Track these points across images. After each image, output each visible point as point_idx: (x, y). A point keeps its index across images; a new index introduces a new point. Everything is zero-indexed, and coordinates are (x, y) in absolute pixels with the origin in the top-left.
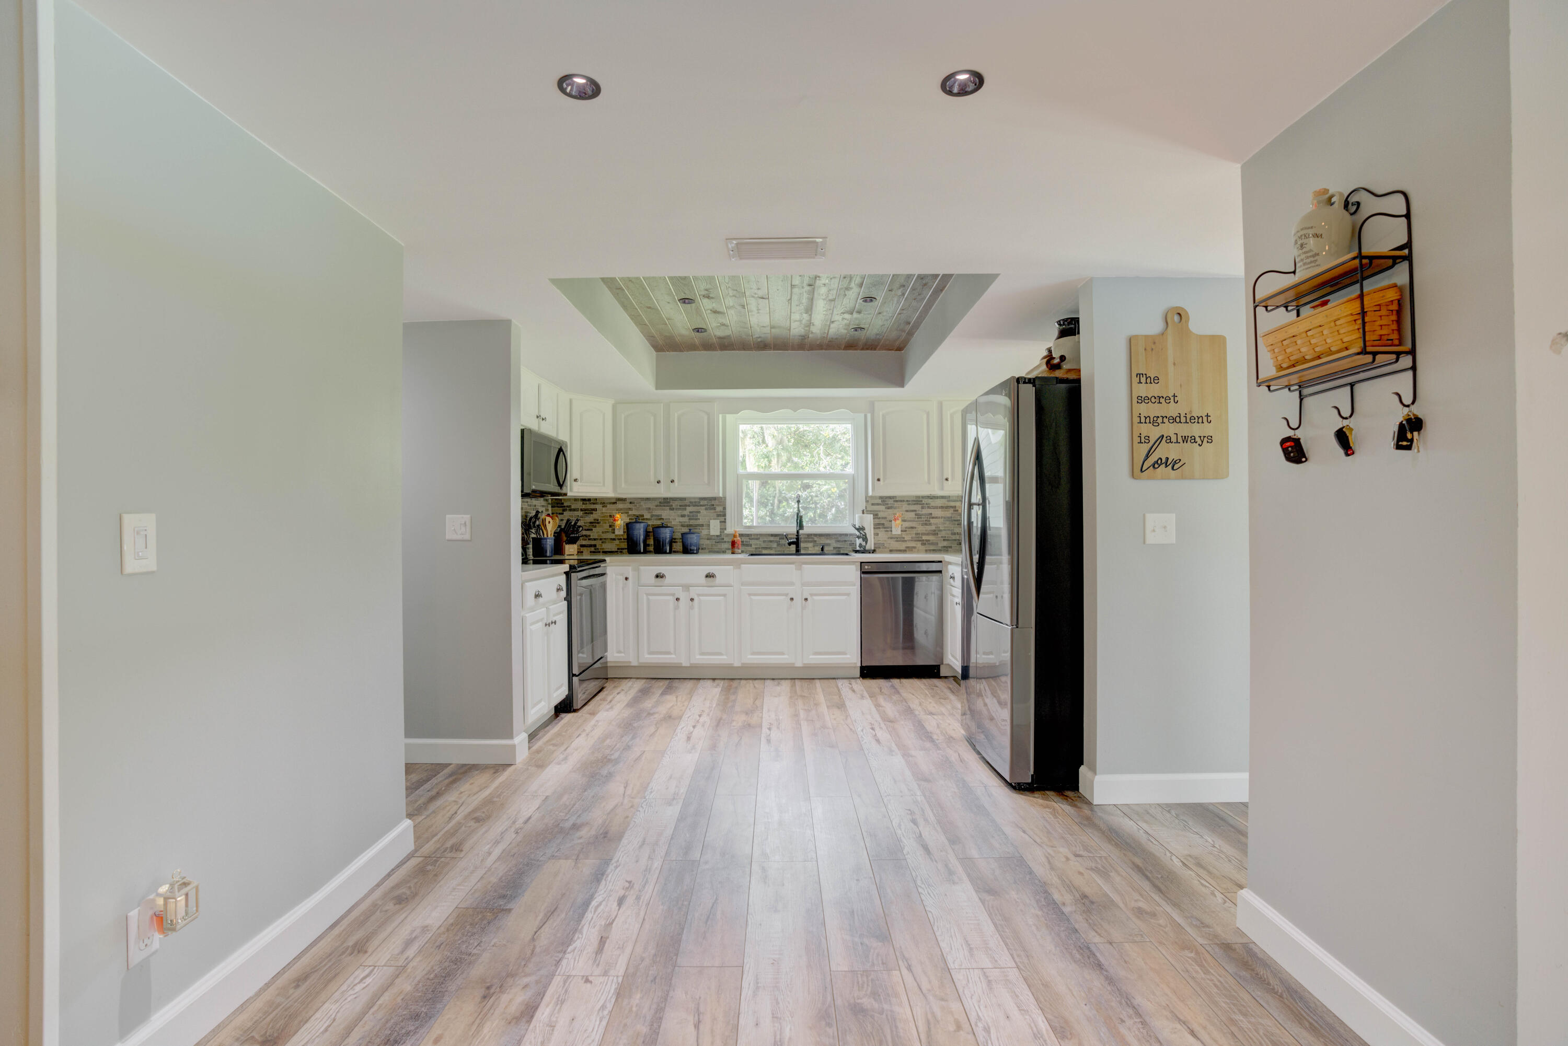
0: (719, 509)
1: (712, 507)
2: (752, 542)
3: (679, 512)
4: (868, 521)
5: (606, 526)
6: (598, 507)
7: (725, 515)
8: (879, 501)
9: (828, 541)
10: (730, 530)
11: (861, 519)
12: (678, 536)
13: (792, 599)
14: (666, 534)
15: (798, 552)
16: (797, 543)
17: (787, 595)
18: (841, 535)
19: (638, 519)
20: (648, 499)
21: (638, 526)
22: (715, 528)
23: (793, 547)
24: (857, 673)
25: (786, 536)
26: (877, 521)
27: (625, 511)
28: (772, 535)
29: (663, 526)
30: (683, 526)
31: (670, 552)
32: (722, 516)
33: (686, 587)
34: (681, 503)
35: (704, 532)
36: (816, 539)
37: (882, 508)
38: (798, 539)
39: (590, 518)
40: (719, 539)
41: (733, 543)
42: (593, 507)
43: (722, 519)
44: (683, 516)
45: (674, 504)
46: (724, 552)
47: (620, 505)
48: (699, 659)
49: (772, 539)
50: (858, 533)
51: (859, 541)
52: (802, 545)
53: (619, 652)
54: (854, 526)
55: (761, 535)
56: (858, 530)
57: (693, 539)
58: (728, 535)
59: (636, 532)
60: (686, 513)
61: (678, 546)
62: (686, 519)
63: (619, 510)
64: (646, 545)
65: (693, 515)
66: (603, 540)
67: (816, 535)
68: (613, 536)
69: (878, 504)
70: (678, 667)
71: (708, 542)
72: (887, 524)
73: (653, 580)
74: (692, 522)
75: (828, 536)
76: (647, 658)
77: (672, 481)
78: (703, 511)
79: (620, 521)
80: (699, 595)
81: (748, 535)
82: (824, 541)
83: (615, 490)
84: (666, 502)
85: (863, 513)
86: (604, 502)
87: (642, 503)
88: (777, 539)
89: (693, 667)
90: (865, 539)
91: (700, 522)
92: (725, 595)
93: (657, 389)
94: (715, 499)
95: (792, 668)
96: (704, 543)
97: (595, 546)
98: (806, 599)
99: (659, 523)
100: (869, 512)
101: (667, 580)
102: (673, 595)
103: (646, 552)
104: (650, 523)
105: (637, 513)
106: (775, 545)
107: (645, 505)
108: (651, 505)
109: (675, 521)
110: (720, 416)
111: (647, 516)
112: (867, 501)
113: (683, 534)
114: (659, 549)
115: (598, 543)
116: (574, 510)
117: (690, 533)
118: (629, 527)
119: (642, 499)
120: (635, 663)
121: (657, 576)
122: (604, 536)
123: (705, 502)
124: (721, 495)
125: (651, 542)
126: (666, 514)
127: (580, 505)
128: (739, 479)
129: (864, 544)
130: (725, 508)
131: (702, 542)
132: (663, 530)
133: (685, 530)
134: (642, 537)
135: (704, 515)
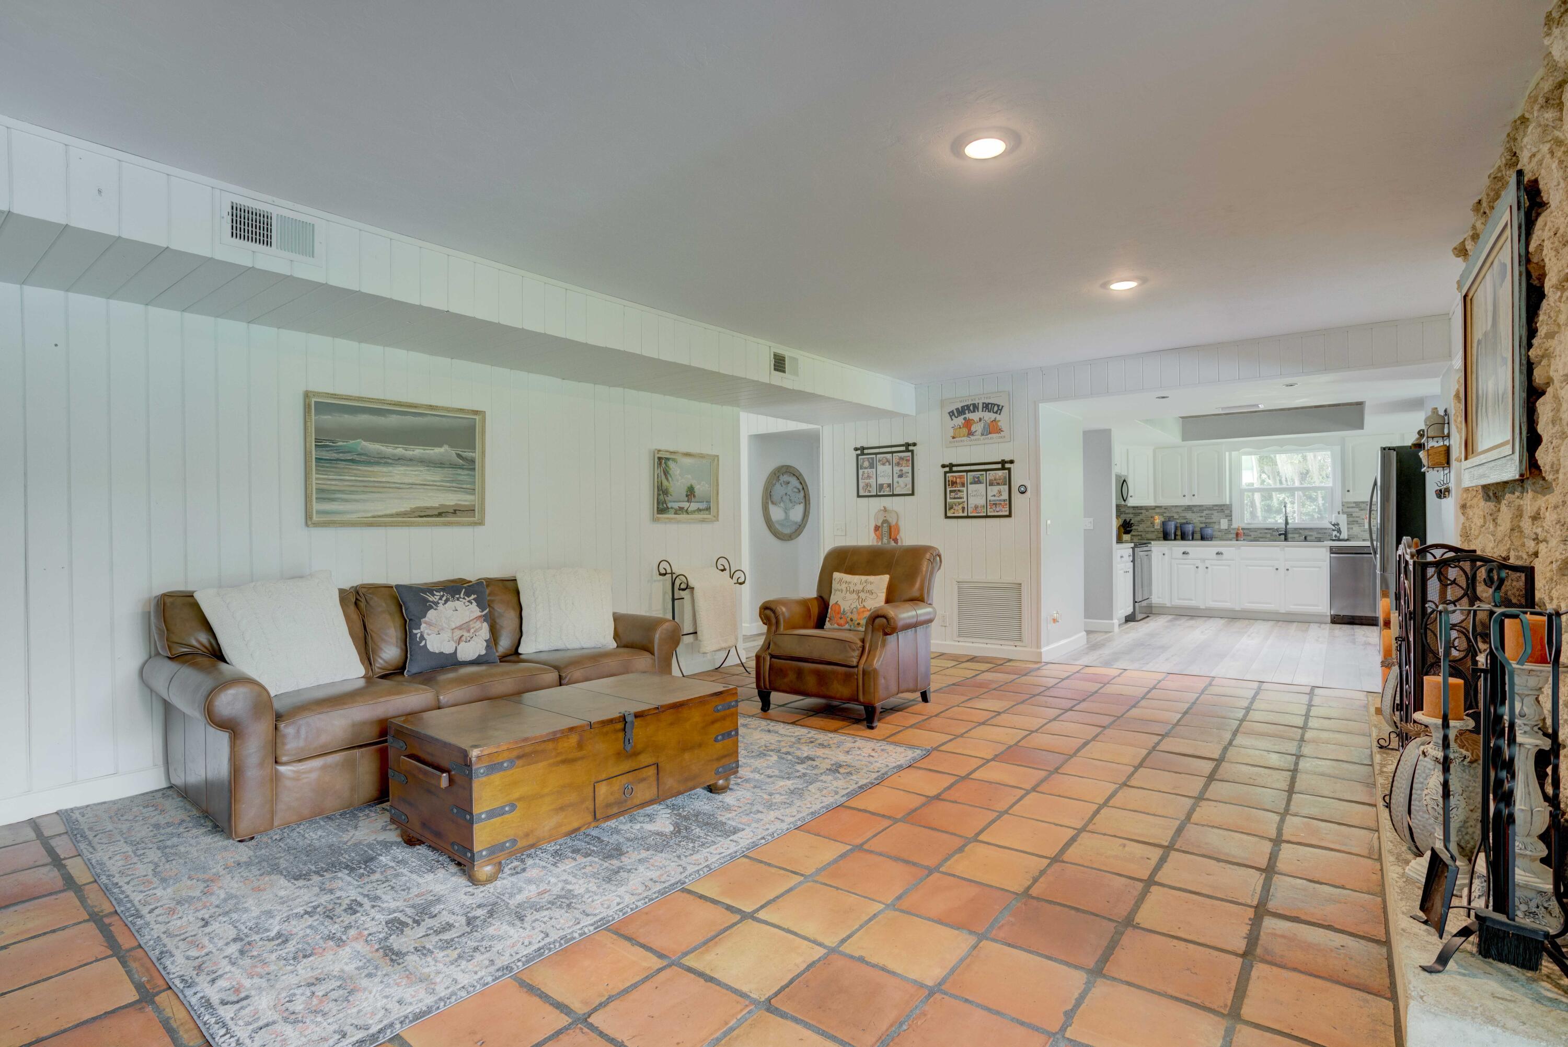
0: (1227, 512)
1: (1222, 511)
2: (1251, 533)
3: (1199, 514)
4: (1343, 521)
5: (1149, 523)
6: (1143, 511)
7: (1231, 516)
8: (1354, 505)
9: (1311, 533)
10: (1235, 525)
11: (1336, 517)
12: (1198, 529)
13: (1277, 569)
14: (1189, 528)
15: (1286, 539)
16: (1285, 535)
17: (1273, 566)
18: (1321, 529)
19: (1170, 519)
20: (1176, 506)
21: (1170, 523)
22: (1224, 524)
23: (1283, 537)
24: (1329, 620)
25: (1277, 530)
26: (1351, 519)
27: (1161, 514)
28: (1267, 529)
29: (1187, 523)
30: (1201, 523)
31: (1193, 539)
32: (1229, 516)
33: (1203, 560)
34: (1200, 509)
35: (1216, 527)
36: (1301, 531)
37: (1357, 510)
38: (1286, 531)
39: (1139, 518)
40: (1227, 531)
41: (1237, 534)
42: (1140, 511)
43: (1229, 518)
44: (1201, 517)
45: (1195, 509)
46: (1231, 540)
47: (1158, 510)
48: (1211, 604)
49: (1267, 531)
50: (1334, 528)
51: (1335, 533)
52: (1290, 536)
53: (1159, 598)
54: (1331, 523)
55: (1258, 529)
56: (1334, 525)
57: (1209, 531)
58: (1233, 529)
59: (1169, 527)
60: (1204, 514)
61: (1198, 536)
62: (1203, 519)
63: (1157, 513)
64: (1175, 535)
65: (1208, 517)
66: (1147, 532)
67: (1301, 529)
68: (1153, 529)
69: (1352, 507)
70: (1197, 609)
71: (1219, 533)
72: (1360, 521)
73: (1181, 555)
74: (1207, 521)
75: (1311, 529)
76: (1177, 602)
77: (1194, 495)
78: (1215, 513)
79: (1158, 520)
80: (1211, 565)
81: (1248, 529)
82: (1307, 533)
83: (1155, 501)
84: (1189, 508)
85: (1339, 513)
86: (1147, 509)
87: (1173, 509)
88: (1270, 531)
89: (1206, 609)
90: (1339, 531)
91: (1214, 520)
92: (1229, 566)
93: (1183, 441)
94: (1224, 505)
95: (1277, 613)
96: (1217, 534)
97: (1141, 535)
98: (1288, 570)
99: (1184, 521)
100: (1343, 513)
101: (1190, 556)
102: (1194, 565)
103: (1175, 539)
104: (1178, 521)
105: (1169, 515)
106: (1269, 536)
107: (1174, 510)
108: (1179, 510)
109: (1196, 520)
110: (1227, 454)
111: (1176, 516)
112: (1343, 505)
113: (1201, 528)
114: (1184, 537)
115: (1143, 534)
116: (1128, 513)
117: (1206, 527)
118: (1164, 524)
119: (1173, 506)
120: (1168, 605)
121: (1184, 553)
122: (1147, 529)
123: (1217, 508)
124: (1228, 503)
125: (1179, 533)
126: (1189, 515)
127: (1131, 511)
128: (1242, 492)
129: (1338, 535)
130: (1231, 511)
131: (1214, 533)
132: (1187, 525)
133: (1203, 525)
134: (1173, 531)
135: (1216, 516)
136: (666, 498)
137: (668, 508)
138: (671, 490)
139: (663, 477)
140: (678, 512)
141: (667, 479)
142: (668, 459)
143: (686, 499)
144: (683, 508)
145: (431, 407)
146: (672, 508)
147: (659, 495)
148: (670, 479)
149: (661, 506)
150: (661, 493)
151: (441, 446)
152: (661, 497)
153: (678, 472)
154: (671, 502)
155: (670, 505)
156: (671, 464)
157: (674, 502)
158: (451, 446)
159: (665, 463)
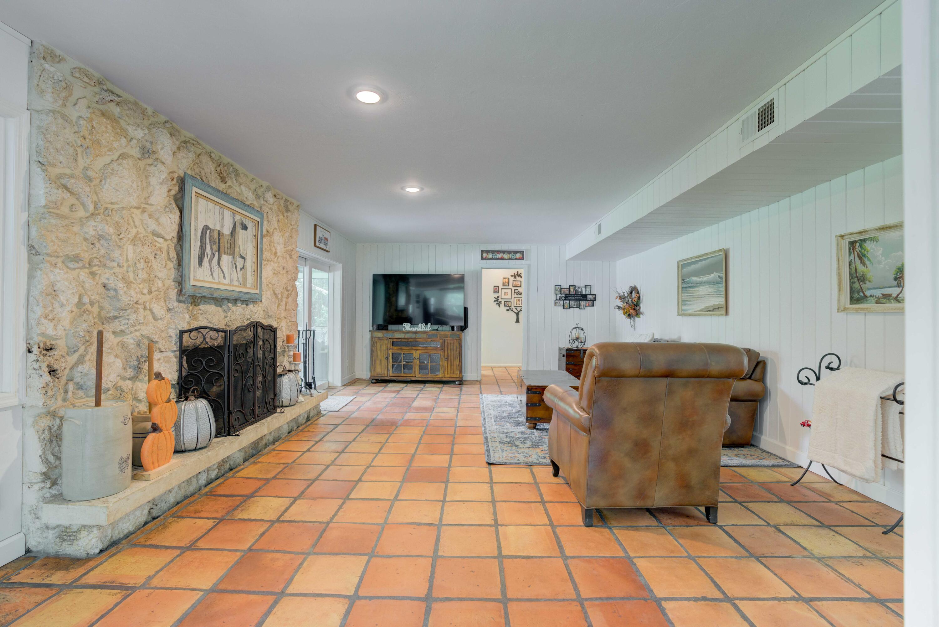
136: (863, 286)
137: (866, 297)
138: (869, 275)
139: (858, 262)
140: (882, 300)
141: (864, 264)
142: (864, 240)
143: (895, 283)
144: (890, 295)
145: (706, 254)
146: (871, 296)
147: (852, 283)
148: (867, 263)
149: (856, 296)
150: (856, 280)
151: (713, 273)
152: (857, 285)
153: (880, 252)
154: (869, 289)
155: (868, 293)
156: (868, 246)
157: (874, 289)
158: (717, 272)
159: (861, 246)
